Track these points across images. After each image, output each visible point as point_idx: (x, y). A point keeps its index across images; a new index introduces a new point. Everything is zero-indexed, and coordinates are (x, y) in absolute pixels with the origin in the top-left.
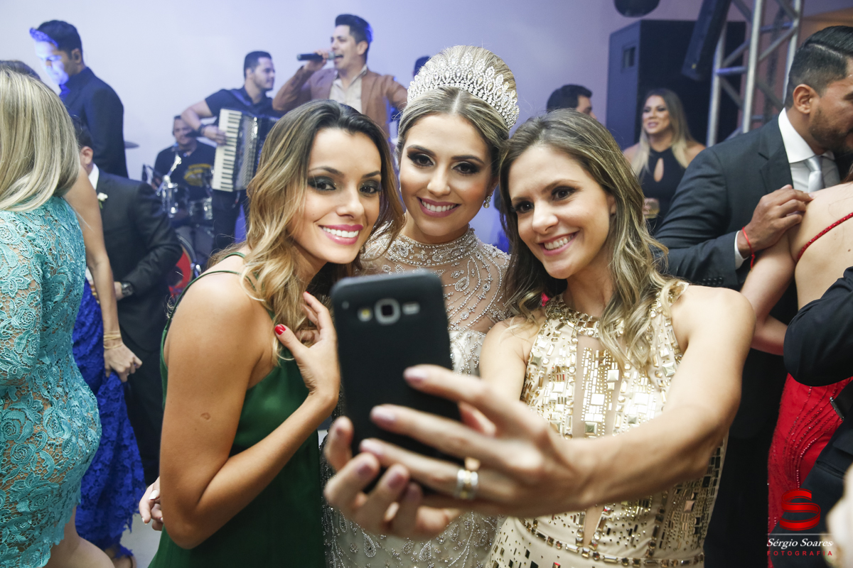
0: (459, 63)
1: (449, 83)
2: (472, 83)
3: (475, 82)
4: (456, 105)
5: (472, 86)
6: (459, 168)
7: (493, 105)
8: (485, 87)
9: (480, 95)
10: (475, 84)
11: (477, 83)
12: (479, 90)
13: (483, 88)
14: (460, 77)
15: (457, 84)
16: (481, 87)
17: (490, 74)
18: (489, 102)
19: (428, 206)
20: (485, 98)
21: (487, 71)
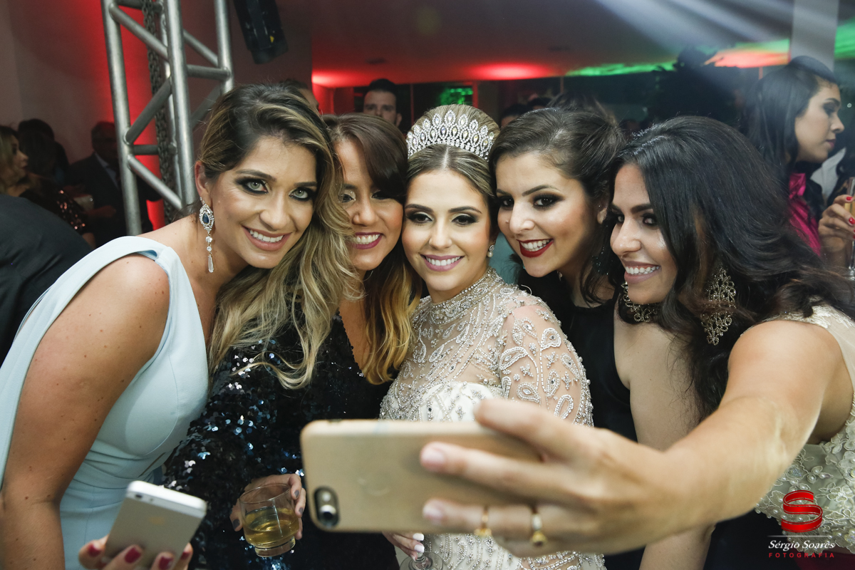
0: (443, 121)
1: (436, 141)
2: (459, 138)
3: (461, 136)
4: (445, 160)
5: (458, 141)
6: (458, 221)
7: (482, 155)
8: (471, 140)
9: (467, 147)
10: (461, 138)
11: (462, 138)
12: (466, 144)
13: (469, 141)
14: (445, 134)
15: (444, 141)
16: (467, 140)
17: (473, 127)
18: (477, 153)
19: (433, 262)
20: (472, 150)
21: (470, 125)
